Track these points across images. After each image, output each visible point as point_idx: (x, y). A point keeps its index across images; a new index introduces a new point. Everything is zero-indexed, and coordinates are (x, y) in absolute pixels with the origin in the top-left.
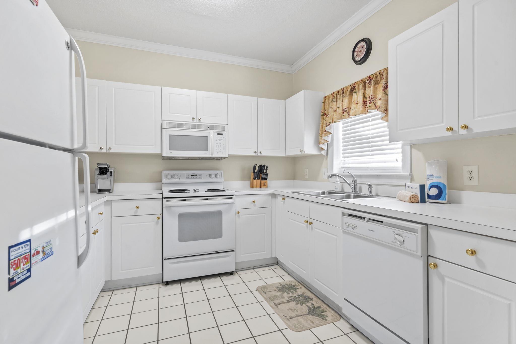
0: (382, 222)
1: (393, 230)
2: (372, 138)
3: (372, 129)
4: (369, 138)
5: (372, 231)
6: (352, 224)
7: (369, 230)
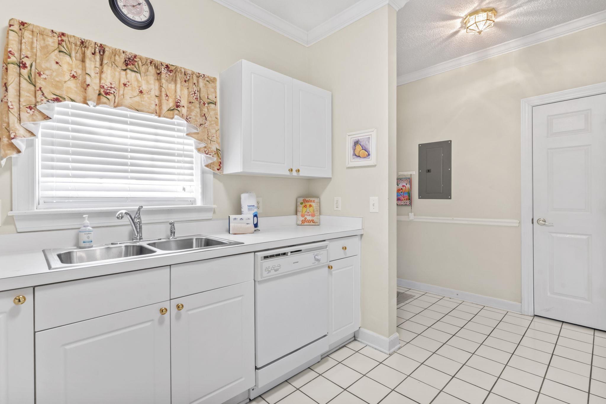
0: (301, 251)
1: (313, 253)
2: (132, 151)
3: (132, 138)
4: (126, 151)
5: (297, 262)
6: (275, 266)
7: (294, 263)
